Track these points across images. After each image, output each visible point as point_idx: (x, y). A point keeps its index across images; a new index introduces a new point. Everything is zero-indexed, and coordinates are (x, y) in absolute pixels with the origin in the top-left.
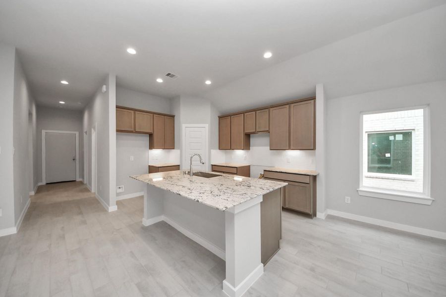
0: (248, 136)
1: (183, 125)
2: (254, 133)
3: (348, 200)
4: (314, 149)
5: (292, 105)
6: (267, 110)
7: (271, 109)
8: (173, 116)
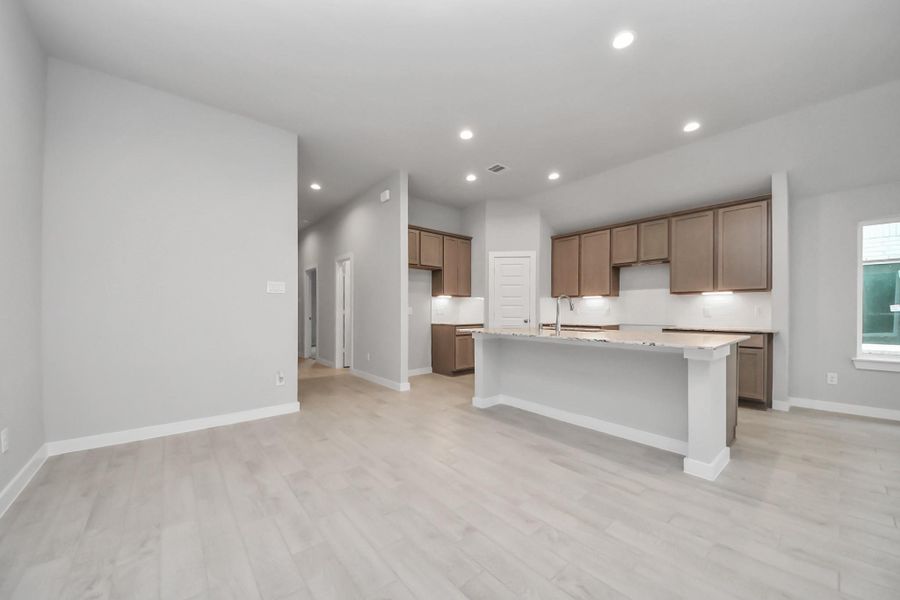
0: (616, 270)
1: (490, 253)
2: (628, 265)
3: (833, 378)
4: (768, 288)
5: (721, 211)
6: (665, 221)
7: (674, 220)
8: (469, 239)
